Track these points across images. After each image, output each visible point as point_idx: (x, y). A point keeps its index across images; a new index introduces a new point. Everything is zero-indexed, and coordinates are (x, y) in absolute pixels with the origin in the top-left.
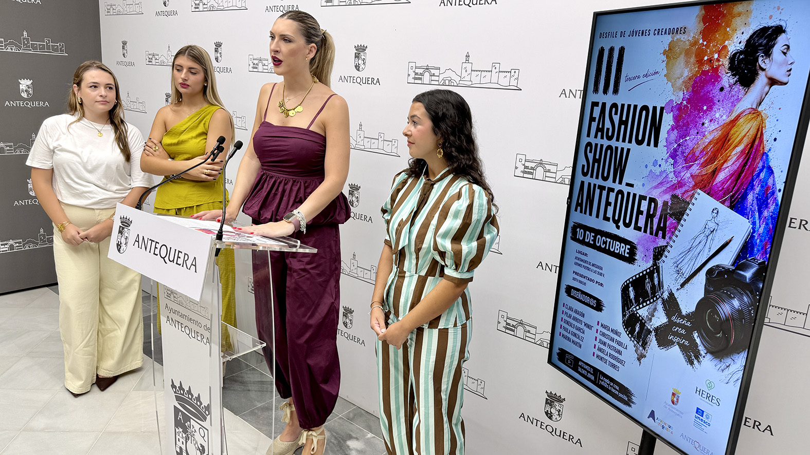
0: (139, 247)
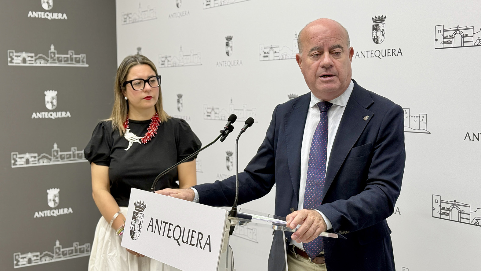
0: (152, 231)
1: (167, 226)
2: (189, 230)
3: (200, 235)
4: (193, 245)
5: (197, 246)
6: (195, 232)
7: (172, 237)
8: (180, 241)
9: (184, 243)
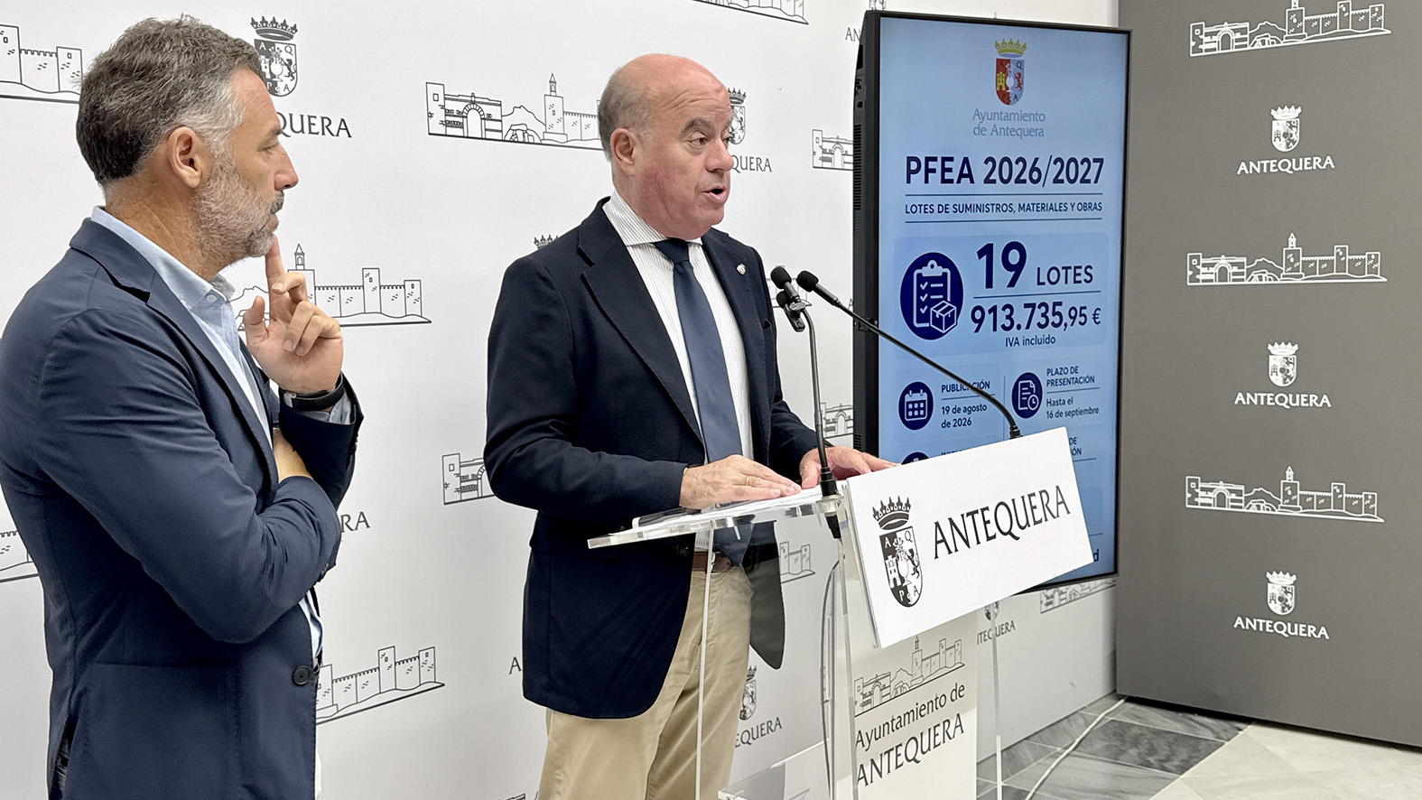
0: (950, 552)
1: (978, 517)
2: (1023, 497)
3: (1044, 494)
4: (1040, 521)
5: (1046, 520)
6: (1034, 494)
7: (999, 534)
8: (1016, 530)
9: (1022, 528)
